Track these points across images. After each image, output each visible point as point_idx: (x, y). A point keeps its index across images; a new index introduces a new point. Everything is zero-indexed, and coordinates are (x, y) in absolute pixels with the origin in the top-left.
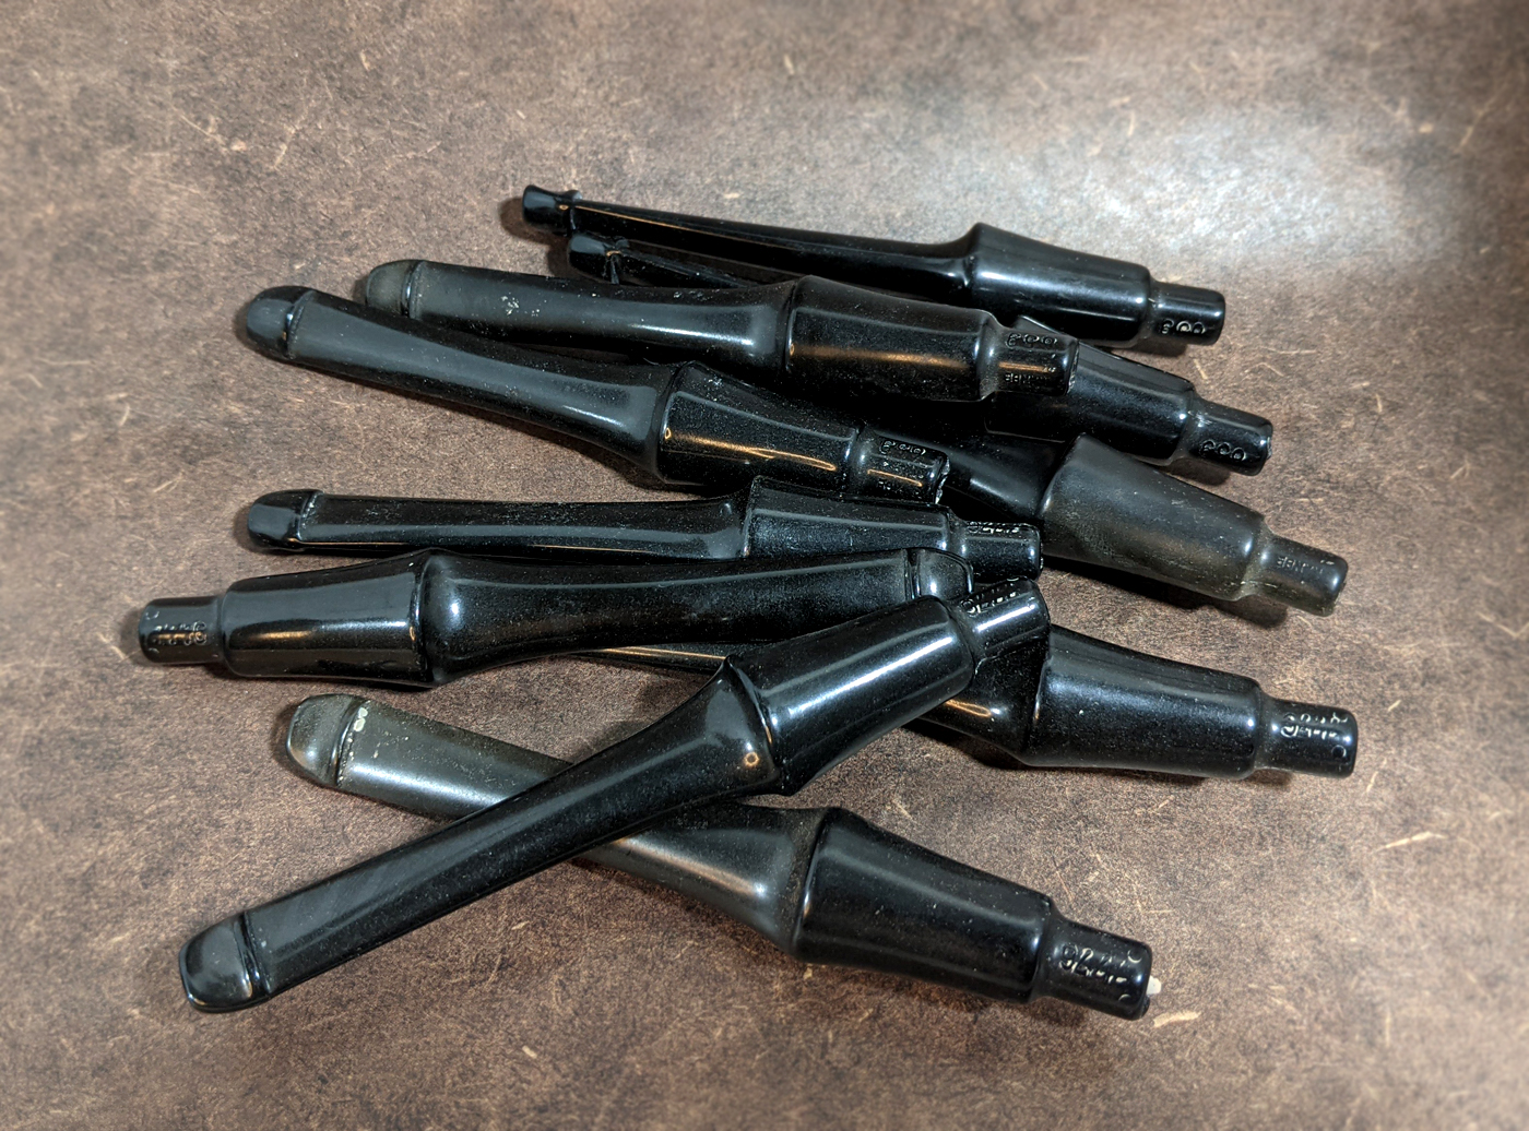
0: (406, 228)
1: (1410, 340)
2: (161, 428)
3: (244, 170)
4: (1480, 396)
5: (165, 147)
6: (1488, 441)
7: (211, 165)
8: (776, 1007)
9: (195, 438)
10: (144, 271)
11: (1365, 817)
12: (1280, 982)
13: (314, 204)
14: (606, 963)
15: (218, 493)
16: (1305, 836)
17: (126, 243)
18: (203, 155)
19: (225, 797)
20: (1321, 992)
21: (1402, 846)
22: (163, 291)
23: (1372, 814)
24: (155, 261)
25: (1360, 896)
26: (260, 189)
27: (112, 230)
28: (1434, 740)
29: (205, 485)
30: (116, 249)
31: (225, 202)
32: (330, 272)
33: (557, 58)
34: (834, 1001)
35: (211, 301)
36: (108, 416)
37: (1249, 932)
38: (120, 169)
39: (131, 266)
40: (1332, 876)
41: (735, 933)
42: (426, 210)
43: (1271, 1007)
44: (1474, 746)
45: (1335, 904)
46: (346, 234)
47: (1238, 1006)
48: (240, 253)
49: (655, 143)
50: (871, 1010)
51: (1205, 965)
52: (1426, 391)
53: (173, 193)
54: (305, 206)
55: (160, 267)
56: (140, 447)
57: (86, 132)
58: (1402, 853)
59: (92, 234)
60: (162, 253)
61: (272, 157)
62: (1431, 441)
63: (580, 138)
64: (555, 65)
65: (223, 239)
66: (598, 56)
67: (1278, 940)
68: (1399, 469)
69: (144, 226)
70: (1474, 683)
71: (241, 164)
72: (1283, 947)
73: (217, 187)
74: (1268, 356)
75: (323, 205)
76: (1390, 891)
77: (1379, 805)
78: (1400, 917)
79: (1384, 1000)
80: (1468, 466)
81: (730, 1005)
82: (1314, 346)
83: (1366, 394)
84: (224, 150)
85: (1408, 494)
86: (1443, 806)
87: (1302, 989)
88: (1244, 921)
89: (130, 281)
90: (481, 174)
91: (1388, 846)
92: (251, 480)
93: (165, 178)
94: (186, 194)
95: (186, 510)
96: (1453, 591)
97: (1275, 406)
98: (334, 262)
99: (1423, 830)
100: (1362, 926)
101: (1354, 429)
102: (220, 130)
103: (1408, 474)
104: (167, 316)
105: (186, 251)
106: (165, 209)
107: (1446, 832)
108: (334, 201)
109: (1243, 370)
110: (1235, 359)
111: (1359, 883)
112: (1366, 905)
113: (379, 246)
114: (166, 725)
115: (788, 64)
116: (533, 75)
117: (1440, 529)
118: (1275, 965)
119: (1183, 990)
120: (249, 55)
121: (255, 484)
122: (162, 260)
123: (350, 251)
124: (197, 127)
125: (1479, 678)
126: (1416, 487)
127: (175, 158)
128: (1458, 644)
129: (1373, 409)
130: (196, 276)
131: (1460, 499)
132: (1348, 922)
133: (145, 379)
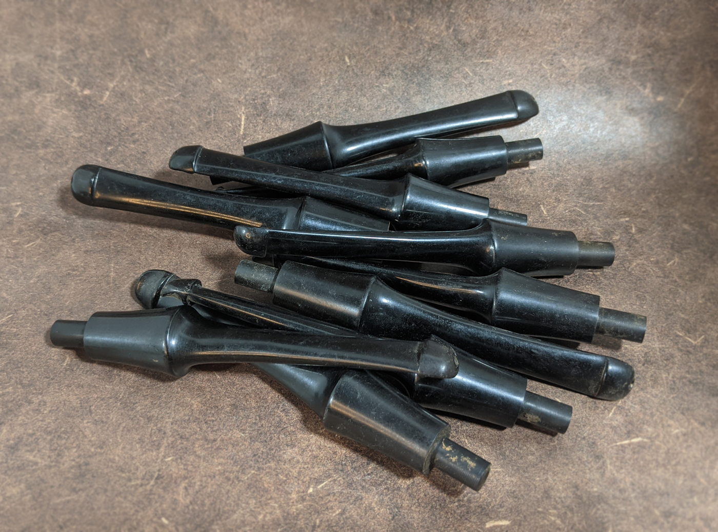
0: (162, 133)
1: (651, 200)
2: (34, 219)
3: (89, 103)
4: (686, 227)
5: (53, 91)
6: (688, 248)
7: (73, 100)
8: (292, 506)
9: (49, 224)
10: (37, 148)
11: (607, 429)
12: (555, 508)
13: (120, 120)
14: (209, 480)
15: (56, 248)
16: (575, 437)
17: (31, 135)
18: (69, 95)
19: (36, 389)
20: (576, 515)
21: (626, 444)
22: (45, 157)
23: (611, 427)
24: (43, 144)
25: (601, 468)
26: (95, 112)
27: (25, 129)
28: (647, 393)
29: (50, 245)
30: (26, 138)
31: (78, 117)
32: (124, 152)
33: (237, 54)
34: (322, 504)
35: (67, 163)
36: (10, 212)
37: (540, 483)
38: (31, 101)
39: (33, 146)
40: (587, 457)
41: (276, 468)
42: (172, 124)
43: (548, 521)
44: (667, 397)
45: (588, 471)
46: (133, 134)
47: (531, 519)
48: (83, 141)
49: (283, 96)
50: (340, 510)
51: (516, 497)
52: (658, 223)
53: (54, 113)
54: (115, 120)
55: (45, 147)
56: (23, 227)
57: (17, 84)
58: (625, 448)
59: (15, 130)
60: (47, 140)
61: (101, 97)
62: (659, 247)
63: (247, 92)
64: (236, 57)
65: (76, 135)
66: (256, 54)
67: (556, 487)
68: (641, 260)
69: (40, 128)
70: (671, 365)
71: (87, 100)
72: (558, 491)
73: (75, 111)
74: (578, 205)
75: (124, 120)
76: (618, 466)
77: (615, 423)
78: (622, 479)
79: (609, 521)
80: (677, 260)
81: (269, 503)
82: (602, 201)
83: (627, 224)
84: (80, 94)
85: (645, 272)
86: (649, 426)
87: (566, 513)
88: (539, 477)
89: (30, 152)
90: (199, 108)
91: (618, 444)
92: (72, 243)
93: (52, 106)
94: (61, 114)
95: (39, 255)
96: (664, 320)
97: (579, 228)
98: (126, 147)
99: (637, 436)
100: (600, 483)
101: (620, 239)
102: (79, 84)
103: (645, 262)
104: (45, 169)
105: (58, 140)
106: (51, 120)
107: (649, 438)
108: (129, 119)
109: (565, 210)
110: (561, 205)
111: (601, 461)
112: (604, 472)
113: (148, 140)
114: (13, 354)
115: (347, 60)
116: (226, 62)
117: (659, 290)
118: (553, 500)
119: (503, 510)
120: (94, 49)
121: (73, 245)
122: (46, 143)
123: (134, 142)
124: (68, 82)
125: (674, 363)
126: (649, 269)
127: (57, 97)
128: (664, 346)
129: (630, 231)
130: (61, 152)
131: (671, 275)
132: (593, 480)
133: (31, 196)
